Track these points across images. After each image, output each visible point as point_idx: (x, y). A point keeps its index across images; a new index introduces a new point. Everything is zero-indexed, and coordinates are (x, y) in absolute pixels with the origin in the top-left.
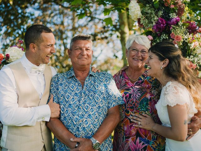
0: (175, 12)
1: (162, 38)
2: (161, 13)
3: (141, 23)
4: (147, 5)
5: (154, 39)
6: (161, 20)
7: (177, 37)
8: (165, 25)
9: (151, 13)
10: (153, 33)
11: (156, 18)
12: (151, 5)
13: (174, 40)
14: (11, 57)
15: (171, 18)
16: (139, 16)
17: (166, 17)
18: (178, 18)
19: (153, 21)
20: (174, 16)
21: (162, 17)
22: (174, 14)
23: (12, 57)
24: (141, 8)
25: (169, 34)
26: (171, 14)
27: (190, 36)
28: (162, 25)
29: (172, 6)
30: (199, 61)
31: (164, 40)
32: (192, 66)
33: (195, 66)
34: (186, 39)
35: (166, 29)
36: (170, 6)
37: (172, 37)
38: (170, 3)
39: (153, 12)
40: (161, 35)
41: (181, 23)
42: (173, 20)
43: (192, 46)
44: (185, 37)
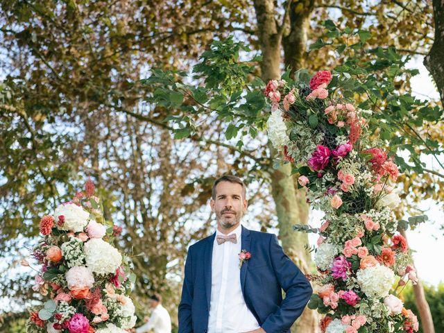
0: (346, 135)
1: (324, 181)
2: (320, 137)
3: (289, 154)
4: (299, 122)
5: (311, 183)
6: (320, 148)
7: (347, 178)
8: (328, 158)
9: (306, 138)
10: (311, 172)
11: (313, 146)
12: (305, 122)
13: (342, 182)
14: (66, 221)
15: (337, 144)
16: (284, 141)
17: (330, 143)
18: (348, 145)
19: (307, 151)
20: (342, 142)
21: (324, 143)
22: (344, 137)
23: (69, 220)
24: (289, 127)
25: (335, 172)
26: (339, 137)
27: (368, 176)
28: (322, 158)
29: (341, 124)
30: (382, 218)
31: (328, 183)
32: (371, 225)
33: (376, 225)
34: (361, 181)
35: (330, 164)
36: (337, 123)
37: (339, 178)
38: (336, 118)
39: (309, 135)
40: (323, 174)
41: (354, 153)
42: (342, 149)
43: (370, 191)
44: (360, 177)
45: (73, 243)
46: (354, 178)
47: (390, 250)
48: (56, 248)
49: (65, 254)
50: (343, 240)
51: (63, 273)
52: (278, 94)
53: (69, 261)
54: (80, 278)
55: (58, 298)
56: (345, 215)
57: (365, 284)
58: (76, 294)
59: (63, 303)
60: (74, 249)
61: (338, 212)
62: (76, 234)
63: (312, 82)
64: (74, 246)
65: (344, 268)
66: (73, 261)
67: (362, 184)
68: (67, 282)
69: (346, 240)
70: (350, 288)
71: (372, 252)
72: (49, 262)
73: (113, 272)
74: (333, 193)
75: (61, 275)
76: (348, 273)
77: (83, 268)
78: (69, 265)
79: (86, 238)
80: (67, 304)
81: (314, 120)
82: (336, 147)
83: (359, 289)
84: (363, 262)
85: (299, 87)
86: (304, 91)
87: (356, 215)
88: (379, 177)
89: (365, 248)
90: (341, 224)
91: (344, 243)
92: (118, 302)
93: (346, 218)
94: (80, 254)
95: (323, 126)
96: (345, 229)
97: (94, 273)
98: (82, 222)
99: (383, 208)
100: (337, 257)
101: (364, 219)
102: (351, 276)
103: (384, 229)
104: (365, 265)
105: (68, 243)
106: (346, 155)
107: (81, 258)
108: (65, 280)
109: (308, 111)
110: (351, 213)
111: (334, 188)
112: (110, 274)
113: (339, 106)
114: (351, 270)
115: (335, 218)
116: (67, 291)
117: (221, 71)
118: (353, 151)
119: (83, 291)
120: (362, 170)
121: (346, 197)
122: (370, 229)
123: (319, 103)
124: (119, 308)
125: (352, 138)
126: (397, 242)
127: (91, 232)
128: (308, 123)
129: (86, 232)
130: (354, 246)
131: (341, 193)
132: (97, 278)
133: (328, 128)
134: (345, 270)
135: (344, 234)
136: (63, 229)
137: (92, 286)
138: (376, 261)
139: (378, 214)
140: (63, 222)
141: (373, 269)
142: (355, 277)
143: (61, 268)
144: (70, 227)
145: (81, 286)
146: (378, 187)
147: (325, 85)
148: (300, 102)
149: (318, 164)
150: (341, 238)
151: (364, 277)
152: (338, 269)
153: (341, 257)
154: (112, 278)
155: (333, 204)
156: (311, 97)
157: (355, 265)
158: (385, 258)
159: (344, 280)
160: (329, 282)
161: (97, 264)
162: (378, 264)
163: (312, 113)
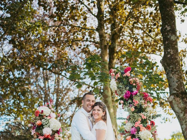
0: (136, 88)
2: (128, 88)
3: (117, 93)
4: (121, 83)
5: (124, 103)
6: (128, 92)
7: (136, 102)
8: (130, 95)
9: (123, 88)
10: (124, 99)
11: (125, 91)
12: (122, 83)
13: (134, 103)
14: (44, 112)
16: (115, 89)
17: (131, 91)
18: (137, 91)
19: (123, 92)
20: (135, 90)
21: (129, 90)
22: (135, 89)
24: (117, 84)
25: (132, 100)
26: (134, 88)
27: (143, 101)
28: (128, 95)
29: (134, 84)
30: (147, 115)
31: (130, 103)
32: (143, 117)
33: (145, 117)
34: (141, 103)
35: (130, 97)
37: (133, 102)
38: (133, 82)
39: (124, 87)
40: (128, 100)
41: (138, 94)
42: (135, 92)
43: (144, 106)
44: (140, 102)
45: (46, 120)
46: (138, 102)
47: (150, 125)
48: (40, 121)
49: (43, 123)
50: (135, 122)
51: (42, 129)
52: (114, 74)
53: (44, 125)
54: (47, 131)
55: (39, 138)
56: (135, 114)
57: (142, 136)
58: (46, 136)
60: (46, 122)
61: (133, 113)
62: (47, 117)
63: (125, 70)
65: (135, 130)
66: (46, 126)
67: (141, 104)
68: (43, 133)
69: (136, 122)
70: (137, 137)
71: (144, 126)
72: (37, 125)
73: (58, 130)
74: (132, 106)
76: (137, 132)
77: (48, 128)
78: (44, 127)
79: (49, 118)
80: (42, 139)
81: (125, 83)
82: (132, 92)
83: (140, 138)
84: (141, 129)
85: (121, 72)
86: (122, 73)
87: (139, 114)
88: (146, 102)
89: (142, 125)
90: (134, 116)
91: (135, 123)
92: (59, 139)
93: (136, 114)
94: (48, 123)
95: (128, 85)
96: (135, 118)
97: (52, 130)
98: (49, 112)
99: (147, 112)
100: (132, 127)
101: (141, 115)
102: (137, 133)
103: (148, 118)
104: (142, 130)
105: (44, 119)
106: (136, 94)
107: (48, 125)
109: (124, 80)
110: (137, 113)
111: (132, 105)
112: (57, 130)
113: (134, 79)
114: (137, 131)
115: (132, 114)
116: (43, 135)
117: (92, 65)
119: (49, 136)
120: (141, 99)
121: (136, 108)
122: (143, 118)
123: (127, 77)
125: (138, 89)
126: (152, 123)
127: (51, 116)
128: (124, 83)
129: (49, 116)
130: (138, 124)
131: (134, 107)
133: (130, 85)
134: (135, 131)
135: (135, 120)
136: (42, 115)
137: (51, 134)
138: (145, 129)
139: (146, 114)
140: (43, 112)
141: (144, 131)
142: (139, 134)
143: (41, 128)
144: (45, 114)
145: (48, 134)
146: (146, 105)
147: (129, 72)
148: (121, 77)
149: (127, 97)
150: (134, 121)
151: (141, 134)
152: (133, 131)
153: (134, 127)
154: (58, 132)
155: (131, 110)
156: (125, 75)
157: (138, 130)
158: (148, 128)
159: (135, 135)
160: (130, 135)
161: (53, 127)
162: (146, 130)
163: (125, 81)
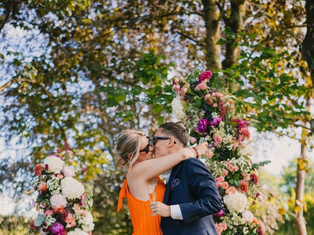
0: (218, 111)
2: (202, 113)
4: (190, 104)
5: (198, 141)
6: (202, 121)
7: (218, 139)
8: (206, 126)
9: (194, 114)
11: (198, 119)
12: (194, 104)
13: (215, 141)
15: (212, 118)
17: (208, 117)
18: (219, 118)
19: (194, 122)
20: (215, 116)
22: (217, 113)
23: (51, 167)
24: (184, 107)
26: (213, 113)
27: (230, 137)
28: (202, 127)
29: (215, 105)
30: (240, 163)
32: (232, 168)
33: (236, 168)
35: (208, 130)
36: (212, 105)
37: (214, 139)
38: (211, 101)
39: (196, 112)
41: (222, 124)
42: (215, 121)
43: (231, 147)
45: (54, 180)
47: (246, 183)
48: (44, 183)
49: (49, 187)
51: (49, 198)
52: (178, 86)
53: (52, 191)
54: (58, 201)
55: (46, 213)
56: (215, 162)
57: (228, 204)
58: (56, 210)
59: (48, 216)
60: (54, 184)
62: (56, 175)
64: (54, 182)
66: (54, 191)
68: (50, 204)
72: (41, 191)
73: (79, 197)
75: (47, 200)
77: (60, 195)
78: (52, 193)
79: (62, 177)
80: (51, 217)
81: (198, 103)
82: (211, 120)
83: (226, 208)
84: (227, 191)
86: (194, 83)
87: (222, 162)
89: (226, 183)
92: (82, 215)
94: (58, 187)
97: (67, 198)
98: (60, 167)
101: (228, 164)
104: (229, 192)
105: (51, 180)
106: (217, 124)
107: (59, 189)
108: (49, 202)
109: (195, 97)
110: (219, 161)
111: (211, 145)
112: (77, 199)
113: (214, 94)
115: (208, 164)
116: (51, 209)
118: (221, 122)
119: (60, 209)
121: (217, 150)
122: (231, 170)
123: (203, 92)
124: (82, 219)
125: (222, 114)
126: (251, 178)
127: (65, 173)
129: (62, 173)
130: (220, 181)
131: (214, 148)
132: (68, 201)
133: (206, 107)
136: (48, 172)
137: (66, 206)
138: (235, 190)
139: (237, 161)
140: (48, 168)
141: (233, 195)
142: (223, 200)
143: (47, 195)
144: (52, 171)
145: (59, 206)
146: (236, 145)
147: (207, 80)
148: (191, 91)
149: (201, 130)
151: (227, 199)
154: (78, 201)
155: (207, 155)
156: (197, 88)
157: (222, 192)
158: (242, 188)
161: (68, 193)
162: (237, 192)
163: (198, 99)
